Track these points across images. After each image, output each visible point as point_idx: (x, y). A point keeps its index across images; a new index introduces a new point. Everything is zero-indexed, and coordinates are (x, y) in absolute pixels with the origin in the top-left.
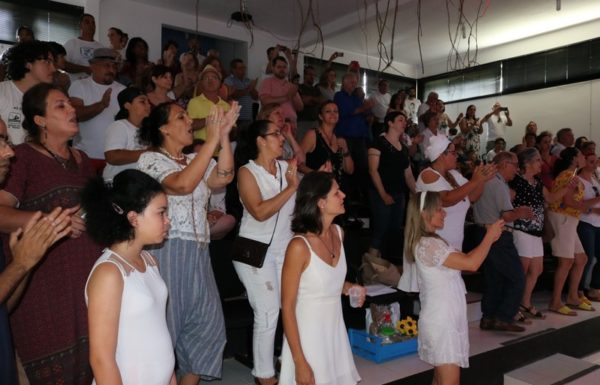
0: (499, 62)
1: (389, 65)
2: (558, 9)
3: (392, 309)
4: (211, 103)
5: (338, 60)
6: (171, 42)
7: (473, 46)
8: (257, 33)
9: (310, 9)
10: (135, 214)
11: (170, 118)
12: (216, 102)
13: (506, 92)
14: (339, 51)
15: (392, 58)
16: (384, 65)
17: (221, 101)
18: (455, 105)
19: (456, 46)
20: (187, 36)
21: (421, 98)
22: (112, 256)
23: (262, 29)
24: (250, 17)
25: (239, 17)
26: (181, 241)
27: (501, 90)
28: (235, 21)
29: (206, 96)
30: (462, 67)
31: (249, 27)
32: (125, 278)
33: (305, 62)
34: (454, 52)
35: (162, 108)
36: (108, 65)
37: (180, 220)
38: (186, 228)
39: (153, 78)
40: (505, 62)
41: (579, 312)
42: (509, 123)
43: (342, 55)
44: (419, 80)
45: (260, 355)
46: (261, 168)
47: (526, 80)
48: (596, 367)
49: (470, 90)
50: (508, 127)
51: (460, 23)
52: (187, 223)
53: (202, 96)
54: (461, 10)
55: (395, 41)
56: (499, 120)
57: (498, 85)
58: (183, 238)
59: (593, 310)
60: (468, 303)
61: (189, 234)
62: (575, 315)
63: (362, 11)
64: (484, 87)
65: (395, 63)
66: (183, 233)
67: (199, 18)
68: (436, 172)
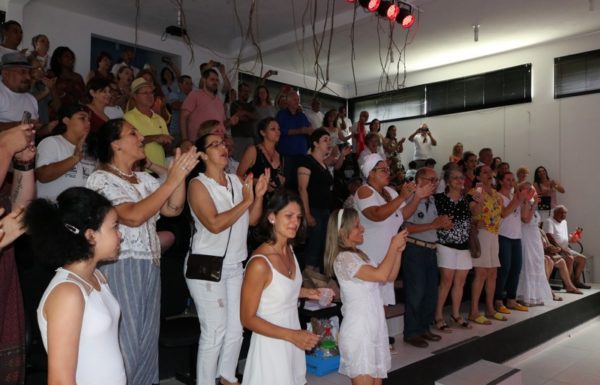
0: (423, 86)
1: (324, 86)
2: (476, 40)
3: (332, 323)
4: (146, 118)
5: (272, 78)
6: (104, 54)
7: (402, 70)
8: (197, 49)
9: (250, 29)
10: (92, 232)
11: (123, 134)
12: (151, 116)
13: (430, 114)
14: (274, 69)
15: (328, 79)
16: (320, 86)
17: (155, 115)
19: (386, 70)
20: (117, 47)
21: (351, 117)
22: (70, 276)
23: (202, 46)
24: (185, 32)
25: (175, 31)
26: (134, 261)
27: (425, 112)
28: (169, 35)
29: (139, 110)
30: (392, 89)
31: (189, 44)
32: (86, 297)
33: (239, 79)
34: (385, 75)
35: (114, 124)
36: (24, 72)
37: (132, 239)
38: (138, 247)
39: (91, 91)
40: (428, 86)
41: (493, 321)
42: (434, 143)
43: (276, 73)
44: (350, 100)
45: (204, 372)
46: (212, 180)
47: (447, 104)
48: (516, 371)
49: (396, 111)
50: (433, 147)
51: (390, 48)
52: (139, 242)
53: (135, 110)
54: (391, 36)
55: (330, 61)
56: (425, 141)
57: (422, 107)
58: (136, 257)
59: (504, 320)
60: (387, 318)
61: (141, 253)
62: (490, 324)
63: (299, 31)
64: (410, 108)
65: (330, 84)
66: (136, 252)
67: (138, 31)
68: (371, 188)
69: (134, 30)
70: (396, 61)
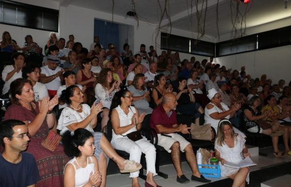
0: (256, 34)
1: (202, 35)
2: (286, 8)
7: (243, 26)
9: (165, 9)
13: (260, 49)
15: (204, 32)
18: (235, 55)
19: (235, 26)
20: (106, 23)
24: (135, 14)
25: (131, 14)
27: (257, 48)
30: (238, 37)
33: (161, 35)
34: (234, 29)
40: (259, 34)
44: (216, 44)
51: (237, 15)
54: (238, 8)
55: (206, 24)
57: (256, 45)
63: (190, 10)
64: (249, 47)
67: (114, 15)
68: (213, 104)
69: (112, 15)
70: (241, 22)
